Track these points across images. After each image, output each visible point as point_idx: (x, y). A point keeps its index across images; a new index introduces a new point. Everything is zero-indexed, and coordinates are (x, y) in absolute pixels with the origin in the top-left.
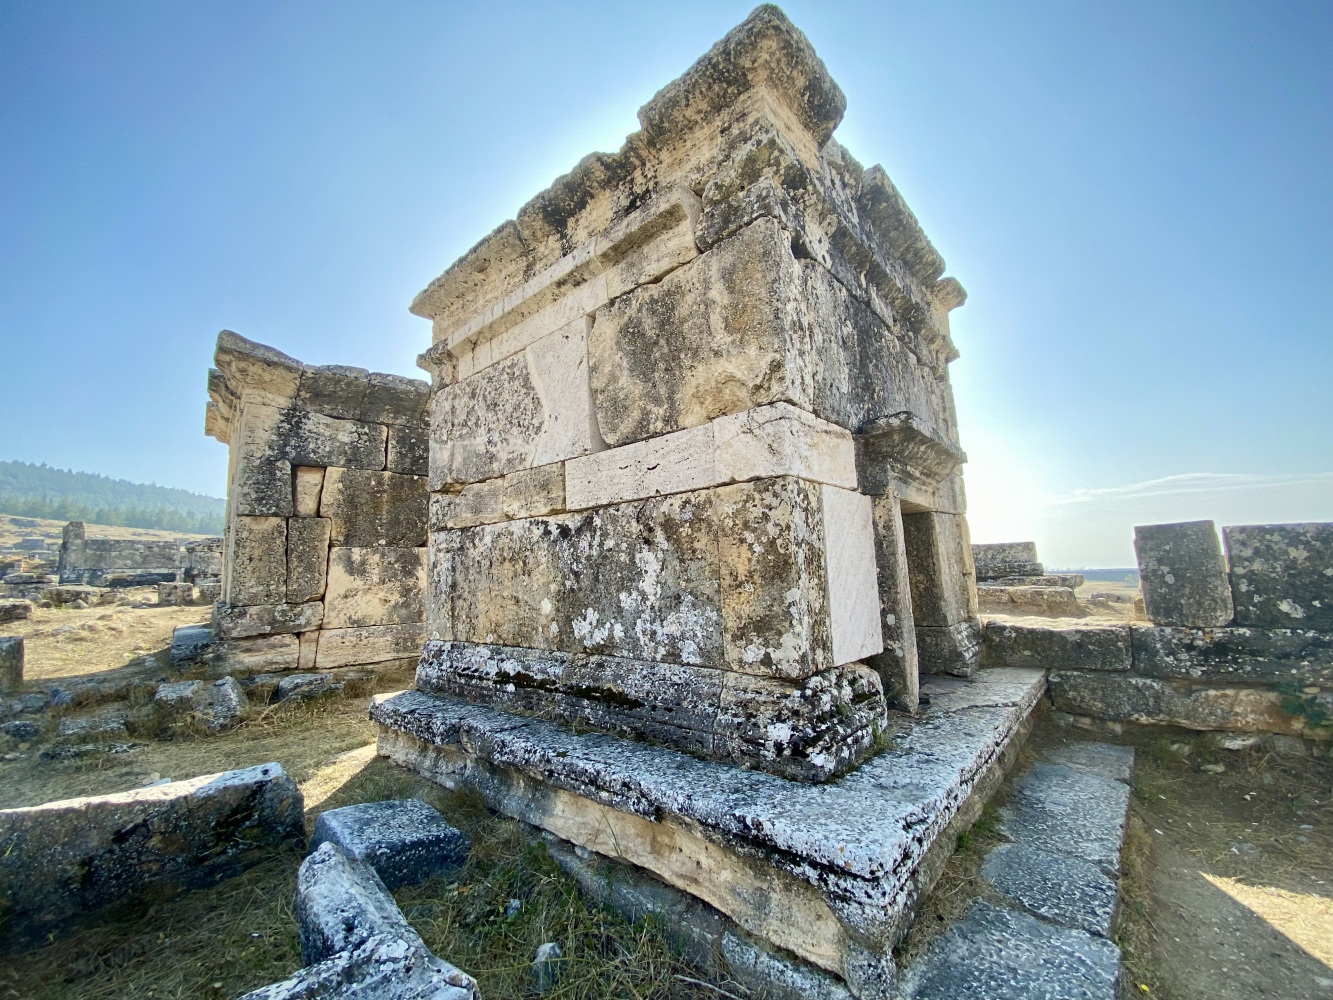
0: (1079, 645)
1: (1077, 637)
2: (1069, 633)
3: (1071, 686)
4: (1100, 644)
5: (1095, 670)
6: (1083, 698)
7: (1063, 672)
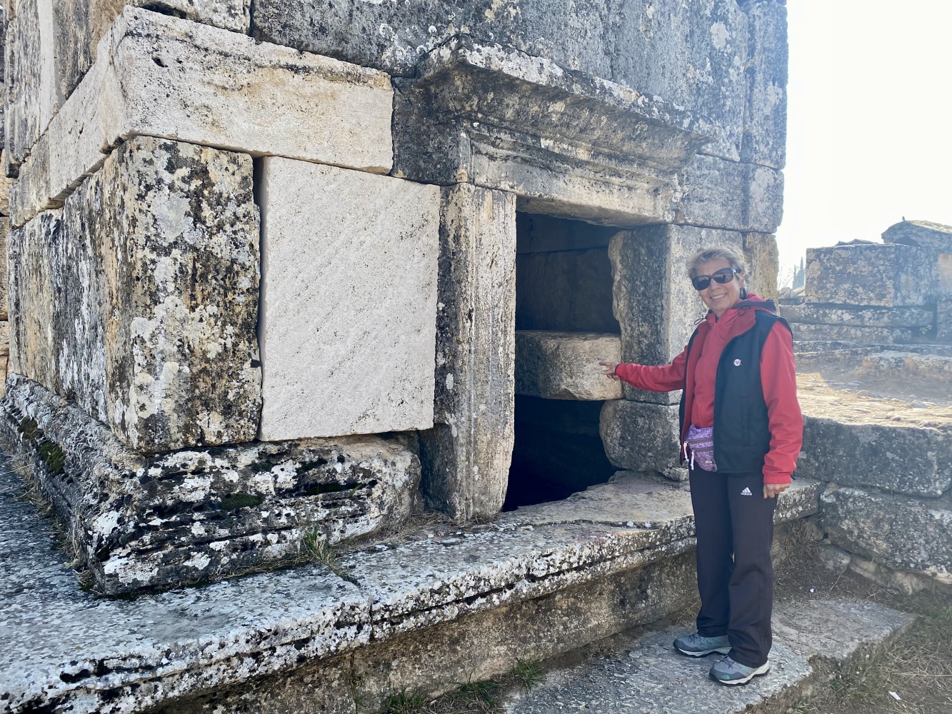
0: (874, 451)
1: (874, 437)
2: (864, 429)
3: (849, 512)
4: (904, 452)
5: (888, 492)
6: (861, 531)
7: (842, 490)
